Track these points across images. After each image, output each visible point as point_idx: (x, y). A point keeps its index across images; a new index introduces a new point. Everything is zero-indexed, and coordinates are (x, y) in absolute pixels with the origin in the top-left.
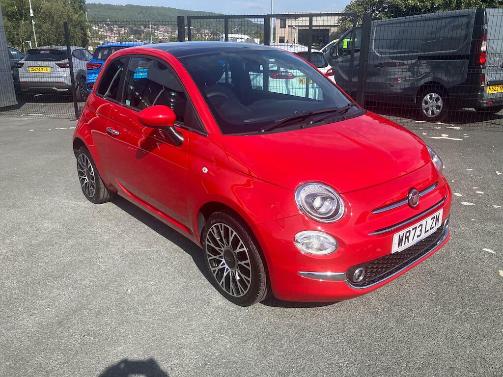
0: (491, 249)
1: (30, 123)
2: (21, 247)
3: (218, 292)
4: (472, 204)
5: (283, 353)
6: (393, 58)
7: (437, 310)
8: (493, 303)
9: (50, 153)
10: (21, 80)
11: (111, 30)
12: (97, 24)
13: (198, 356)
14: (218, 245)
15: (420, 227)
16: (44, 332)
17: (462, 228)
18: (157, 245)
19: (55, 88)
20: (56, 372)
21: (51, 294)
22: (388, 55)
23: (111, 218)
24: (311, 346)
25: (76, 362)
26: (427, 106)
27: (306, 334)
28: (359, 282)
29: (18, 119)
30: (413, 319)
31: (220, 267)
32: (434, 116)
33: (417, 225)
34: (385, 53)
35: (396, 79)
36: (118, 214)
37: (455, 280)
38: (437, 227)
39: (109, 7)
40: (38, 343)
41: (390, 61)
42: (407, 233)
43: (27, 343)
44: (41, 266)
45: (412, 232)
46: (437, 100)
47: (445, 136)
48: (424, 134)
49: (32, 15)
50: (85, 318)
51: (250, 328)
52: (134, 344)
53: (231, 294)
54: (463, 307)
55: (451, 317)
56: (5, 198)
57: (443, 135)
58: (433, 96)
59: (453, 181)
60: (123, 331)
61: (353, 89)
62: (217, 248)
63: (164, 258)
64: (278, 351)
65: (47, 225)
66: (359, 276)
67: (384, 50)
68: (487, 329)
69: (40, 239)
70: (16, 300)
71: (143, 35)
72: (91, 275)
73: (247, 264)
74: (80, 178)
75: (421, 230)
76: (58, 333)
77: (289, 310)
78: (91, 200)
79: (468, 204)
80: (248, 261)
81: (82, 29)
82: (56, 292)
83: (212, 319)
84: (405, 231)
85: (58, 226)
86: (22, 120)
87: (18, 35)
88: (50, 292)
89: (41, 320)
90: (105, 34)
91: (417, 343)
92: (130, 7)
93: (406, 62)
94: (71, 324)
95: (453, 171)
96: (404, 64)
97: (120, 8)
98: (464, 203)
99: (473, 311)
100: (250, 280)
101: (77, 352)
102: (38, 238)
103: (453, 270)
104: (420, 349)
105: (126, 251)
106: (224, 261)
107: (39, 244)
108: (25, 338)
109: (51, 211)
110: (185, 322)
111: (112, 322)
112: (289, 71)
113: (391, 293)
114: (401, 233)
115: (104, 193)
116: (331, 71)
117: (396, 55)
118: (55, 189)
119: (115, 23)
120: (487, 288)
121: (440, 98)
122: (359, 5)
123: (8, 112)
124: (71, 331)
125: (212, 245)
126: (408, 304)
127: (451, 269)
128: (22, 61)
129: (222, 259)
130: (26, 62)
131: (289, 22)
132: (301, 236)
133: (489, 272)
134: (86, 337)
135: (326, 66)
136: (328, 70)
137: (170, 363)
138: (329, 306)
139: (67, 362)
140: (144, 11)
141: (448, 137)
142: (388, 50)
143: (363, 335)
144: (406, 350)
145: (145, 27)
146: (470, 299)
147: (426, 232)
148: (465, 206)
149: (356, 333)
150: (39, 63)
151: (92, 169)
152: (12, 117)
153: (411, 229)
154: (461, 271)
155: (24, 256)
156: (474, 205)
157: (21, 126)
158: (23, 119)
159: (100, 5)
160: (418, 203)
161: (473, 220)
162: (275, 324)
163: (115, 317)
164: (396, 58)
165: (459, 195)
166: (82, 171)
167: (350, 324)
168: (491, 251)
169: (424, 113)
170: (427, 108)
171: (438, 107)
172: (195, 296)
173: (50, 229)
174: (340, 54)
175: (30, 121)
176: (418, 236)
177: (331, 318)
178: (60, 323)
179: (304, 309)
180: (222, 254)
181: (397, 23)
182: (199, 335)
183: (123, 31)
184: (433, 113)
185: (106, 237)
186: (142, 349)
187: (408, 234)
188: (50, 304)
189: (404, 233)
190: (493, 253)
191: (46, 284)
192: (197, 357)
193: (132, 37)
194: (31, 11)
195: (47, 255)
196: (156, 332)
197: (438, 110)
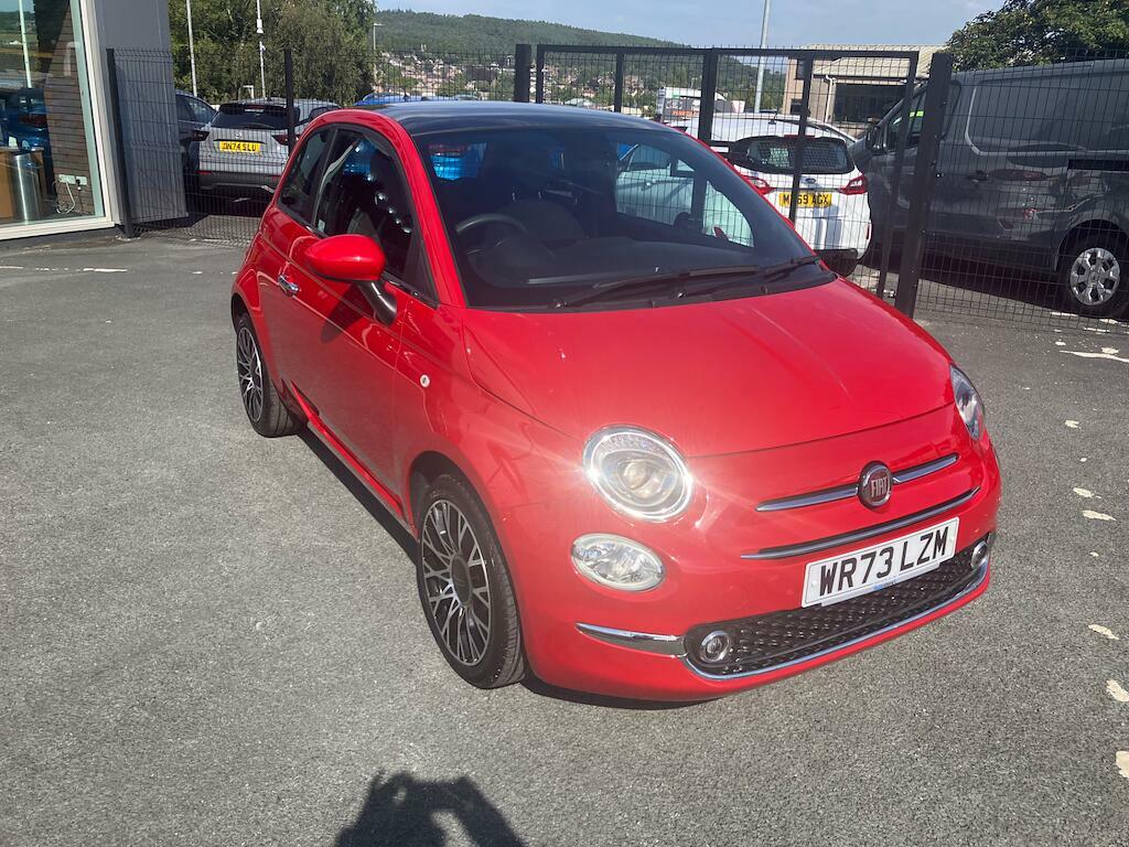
0: (1112, 629)
1: (199, 258)
2: (83, 511)
3: (439, 650)
4: (1107, 517)
5: (525, 800)
6: (1015, 160)
7: (916, 752)
8: (1063, 754)
9: (215, 321)
10: (203, 166)
11: (429, 69)
12: (399, 54)
13: (343, 779)
14: (441, 549)
15: (887, 555)
16: (61, 688)
17: (1060, 571)
18: (353, 535)
19: (266, 187)
20: (50, 772)
21: (104, 614)
22: (1004, 154)
23: (283, 468)
24: (593, 794)
25: (96, 757)
26: (1082, 278)
27: (593, 765)
28: (714, 663)
29: (180, 247)
30: (850, 766)
31: (443, 595)
32: (1098, 302)
33: (878, 548)
34: (998, 148)
35: (1023, 211)
36: (301, 461)
37: (989, 690)
38: (940, 558)
39: (430, 20)
40: (40, 708)
41: (1010, 166)
42: (844, 563)
43: (20, 705)
44: (108, 553)
45: (862, 566)
46: (1108, 265)
47: (1109, 353)
48: (1058, 343)
49: (260, 31)
50: (150, 670)
51: (478, 737)
52: (225, 736)
53: (458, 658)
54: (984, 755)
55: (944, 773)
56: (93, 409)
57: (1104, 350)
58: (1099, 255)
59: (1084, 460)
60: (212, 707)
61: (896, 226)
62: (439, 555)
63: (357, 566)
64: (518, 793)
65: (153, 471)
66: (718, 649)
67: (996, 141)
68: (1021, 811)
69: (127, 497)
70: (32, 618)
71: (494, 83)
72: (196, 584)
73: (484, 595)
74: (240, 378)
75: (888, 562)
76: (85, 694)
77: (576, 708)
78: (255, 426)
79: (1098, 516)
80: (487, 588)
81: (360, 65)
82: (114, 609)
83: (405, 707)
84: (839, 559)
85: (173, 474)
86: (189, 250)
87: (229, 71)
88: (104, 608)
89: (65, 663)
90: (414, 77)
91: (838, 817)
92: (473, 20)
93: (1047, 171)
94: (118, 678)
95: (1094, 436)
96: (1043, 177)
97: (451, 22)
98: (1089, 514)
99: (1003, 765)
100: (488, 630)
101: (106, 739)
102: (124, 495)
103: (994, 667)
104: (838, 835)
105: (284, 542)
106: (451, 585)
107: (122, 509)
108: (20, 696)
109: (171, 443)
110: (345, 705)
111: (197, 686)
112: (761, 175)
113: (823, 702)
114: (829, 563)
115: (279, 415)
116: (860, 183)
117: (1024, 153)
118: (196, 399)
119: (438, 54)
120: (1062, 718)
121: (1116, 262)
122: (985, 33)
123: (166, 233)
124: (110, 694)
125: (431, 546)
126: (854, 729)
127: (991, 663)
128: (208, 127)
129: (447, 580)
130: (215, 129)
131: (820, 67)
132: (586, 543)
133: (1082, 680)
134: (135, 709)
135: (849, 170)
136: (851, 182)
137: (282, 787)
138: (670, 711)
139: (80, 755)
140: (501, 30)
141: (1117, 355)
142: (1005, 142)
143: (719, 785)
144: (804, 833)
145: (501, 66)
146: (1007, 738)
147: (903, 567)
148: (1089, 520)
149: (704, 779)
150: (240, 134)
151: (259, 363)
152: (171, 242)
153: (858, 557)
154: (1014, 670)
155: (82, 529)
156: (1110, 521)
157: (178, 262)
158: (191, 248)
159: (410, 15)
160: (887, 498)
161: (1095, 554)
162: (534, 735)
163: (208, 676)
164: (1025, 161)
165: (1086, 493)
166: (244, 365)
167: (700, 757)
168: (1108, 633)
169: (1074, 294)
170: (1083, 283)
171: (1109, 283)
172: (387, 652)
173: (155, 479)
174: (891, 146)
175: (201, 254)
176: (880, 575)
177: (661, 737)
178: (97, 674)
179: (611, 709)
180: (449, 568)
181: (1022, 79)
182: (364, 737)
183: (453, 71)
184: (1095, 295)
185: (257, 508)
186: (235, 750)
187: (848, 567)
188: (94, 633)
189: (835, 565)
190: (1112, 637)
191: (102, 591)
192: (341, 782)
193: (470, 86)
194: (259, 23)
195: (127, 534)
196: (278, 717)
197: (1108, 291)
